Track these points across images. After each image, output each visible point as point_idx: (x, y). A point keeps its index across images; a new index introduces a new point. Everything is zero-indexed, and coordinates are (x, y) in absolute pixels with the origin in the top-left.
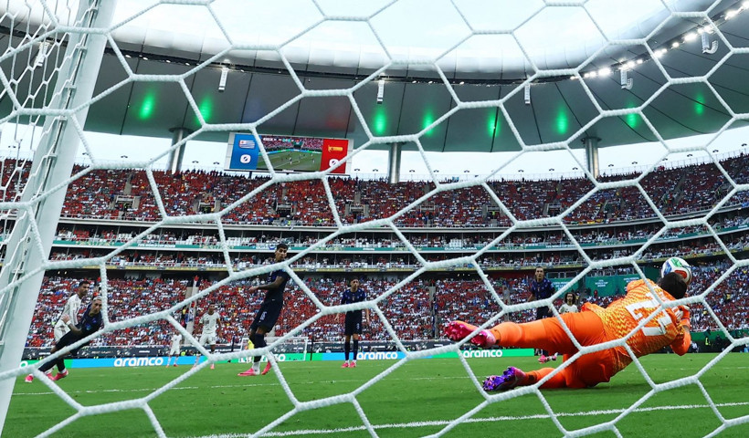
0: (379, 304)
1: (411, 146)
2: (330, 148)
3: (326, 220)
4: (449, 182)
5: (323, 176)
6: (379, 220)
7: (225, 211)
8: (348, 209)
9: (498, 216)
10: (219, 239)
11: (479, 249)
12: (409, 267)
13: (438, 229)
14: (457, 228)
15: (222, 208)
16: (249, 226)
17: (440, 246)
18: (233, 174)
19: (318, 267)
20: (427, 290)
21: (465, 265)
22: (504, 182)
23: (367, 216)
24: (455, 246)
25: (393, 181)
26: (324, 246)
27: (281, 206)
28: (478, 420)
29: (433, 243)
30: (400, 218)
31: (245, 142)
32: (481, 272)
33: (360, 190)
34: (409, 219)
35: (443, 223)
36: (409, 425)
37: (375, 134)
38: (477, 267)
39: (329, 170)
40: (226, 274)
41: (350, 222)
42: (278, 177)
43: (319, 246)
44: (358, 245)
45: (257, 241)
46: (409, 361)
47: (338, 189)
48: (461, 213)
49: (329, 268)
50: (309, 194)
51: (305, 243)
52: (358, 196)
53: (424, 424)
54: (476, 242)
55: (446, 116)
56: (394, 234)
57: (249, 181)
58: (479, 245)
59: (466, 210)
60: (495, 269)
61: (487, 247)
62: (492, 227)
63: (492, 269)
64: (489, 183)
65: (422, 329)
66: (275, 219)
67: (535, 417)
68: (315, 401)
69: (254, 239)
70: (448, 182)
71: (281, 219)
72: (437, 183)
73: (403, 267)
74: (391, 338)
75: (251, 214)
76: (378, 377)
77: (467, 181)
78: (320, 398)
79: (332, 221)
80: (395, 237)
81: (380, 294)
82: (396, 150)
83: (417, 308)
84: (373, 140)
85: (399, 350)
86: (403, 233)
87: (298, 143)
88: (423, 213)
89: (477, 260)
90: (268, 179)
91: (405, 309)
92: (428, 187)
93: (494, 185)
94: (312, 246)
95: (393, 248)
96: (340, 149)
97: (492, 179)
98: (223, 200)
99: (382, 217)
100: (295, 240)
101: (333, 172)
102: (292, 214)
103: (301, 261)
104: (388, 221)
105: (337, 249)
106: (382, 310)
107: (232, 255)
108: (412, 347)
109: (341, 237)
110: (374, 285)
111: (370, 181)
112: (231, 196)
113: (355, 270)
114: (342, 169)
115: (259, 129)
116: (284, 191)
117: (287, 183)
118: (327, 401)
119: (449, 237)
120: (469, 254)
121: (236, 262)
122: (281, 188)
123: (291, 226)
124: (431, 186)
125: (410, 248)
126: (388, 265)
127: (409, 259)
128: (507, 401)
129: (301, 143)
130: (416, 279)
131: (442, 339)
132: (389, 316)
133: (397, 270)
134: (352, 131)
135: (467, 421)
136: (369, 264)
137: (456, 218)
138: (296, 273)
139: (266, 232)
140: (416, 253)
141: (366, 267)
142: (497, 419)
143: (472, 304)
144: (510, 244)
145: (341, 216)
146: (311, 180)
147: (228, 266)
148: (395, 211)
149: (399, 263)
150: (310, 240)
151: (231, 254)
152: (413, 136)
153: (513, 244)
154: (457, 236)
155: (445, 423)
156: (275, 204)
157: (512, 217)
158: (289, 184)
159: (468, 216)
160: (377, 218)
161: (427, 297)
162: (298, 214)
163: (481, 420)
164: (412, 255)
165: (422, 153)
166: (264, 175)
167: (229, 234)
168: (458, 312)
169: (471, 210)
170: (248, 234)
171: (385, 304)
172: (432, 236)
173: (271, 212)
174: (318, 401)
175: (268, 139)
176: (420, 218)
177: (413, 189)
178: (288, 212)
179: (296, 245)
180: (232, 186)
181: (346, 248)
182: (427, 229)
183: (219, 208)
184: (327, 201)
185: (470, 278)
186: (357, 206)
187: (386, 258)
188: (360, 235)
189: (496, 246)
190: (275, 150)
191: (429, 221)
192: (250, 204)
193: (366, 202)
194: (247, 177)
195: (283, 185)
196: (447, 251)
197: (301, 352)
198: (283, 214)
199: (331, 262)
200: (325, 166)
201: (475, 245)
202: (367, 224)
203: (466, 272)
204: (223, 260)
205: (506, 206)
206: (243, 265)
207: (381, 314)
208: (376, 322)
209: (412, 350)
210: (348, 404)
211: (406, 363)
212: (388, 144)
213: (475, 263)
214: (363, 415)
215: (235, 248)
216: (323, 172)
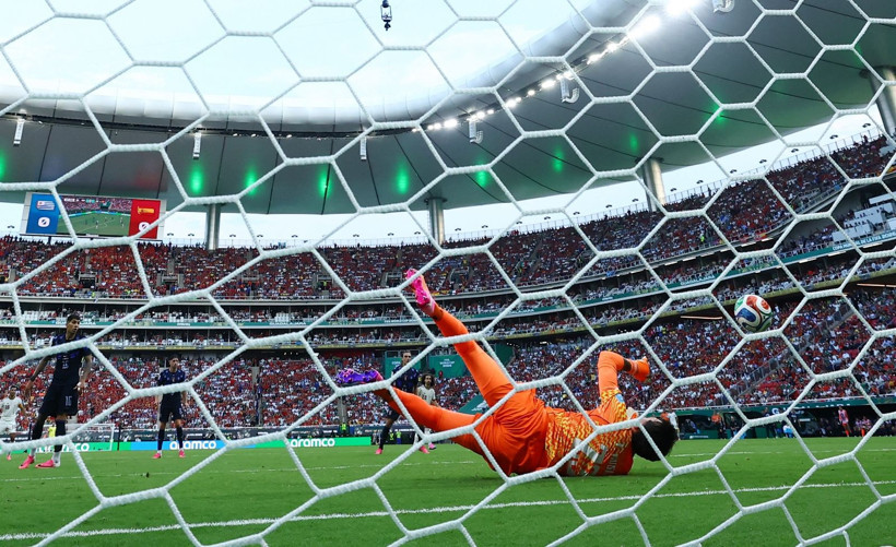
0: (196, 386)
1: (232, 208)
2: (139, 210)
3: (135, 292)
4: (275, 248)
5: (132, 241)
6: (195, 292)
7: (20, 281)
8: (160, 279)
9: (330, 286)
10: (14, 313)
11: (308, 324)
12: (229, 345)
13: (263, 301)
14: (284, 301)
15: (18, 277)
16: (48, 298)
17: (265, 321)
18: (29, 239)
19: (126, 344)
20: (250, 371)
21: (293, 342)
22: (337, 249)
23: (181, 286)
24: (282, 320)
25: (211, 247)
26: (133, 320)
27: (84, 276)
28: (307, 518)
29: (256, 317)
30: (219, 289)
31: (43, 203)
32: (310, 350)
33: (173, 256)
34: (228, 291)
35: (267, 294)
36: (229, 523)
37: (191, 195)
38: (307, 345)
39: (139, 234)
40: (22, 353)
41: (163, 294)
42: (81, 243)
43: (126, 321)
44: (171, 319)
45: (57, 315)
46: (230, 451)
47: (149, 256)
48: (288, 283)
49: (139, 346)
50: (116, 262)
51: (112, 317)
52: (171, 264)
53: (246, 522)
54: (306, 316)
55: (271, 174)
56: (212, 307)
57: (47, 247)
58: (309, 319)
59: (293, 280)
60: (326, 347)
61: (317, 322)
62: (323, 299)
63: (324, 347)
64: (319, 250)
65: (244, 415)
66: (77, 290)
67: (372, 514)
68: (123, 497)
69: (53, 313)
70: (273, 249)
71: (84, 290)
72: (260, 249)
73: (222, 345)
74: (208, 425)
75: (50, 284)
76: (194, 469)
77: (294, 247)
78: (128, 493)
79: (142, 293)
80: (213, 310)
81: (196, 375)
82: (214, 212)
83: (239, 391)
84: (189, 200)
85: (218, 439)
86: (222, 306)
87: (105, 204)
88: (246, 284)
89: (306, 337)
90: (70, 244)
91: (225, 392)
92: (250, 254)
93: (326, 252)
94: (120, 321)
95: (211, 323)
96: (152, 211)
97: (323, 245)
98: (19, 268)
99: (199, 287)
100: (100, 314)
101: (144, 236)
102: (97, 284)
103: (107, 337)
104: (205, 292)
105: (148, 324)
106: (199, 393)
107: (28, 331)
108: (234, 435)
109: (152, 310)
110: (190, 365)
111: (185, 248)
112: (27, 264)
113: (168, 348)
114: (153, 234)
115: (59, 188)
116: (88, 258)
117: (91, 249)
118: (136, 496)
119: (274, 311)
120: (297, 330)
121: (33, 339)
122: (85, 255)
123: (95, 298)
124: (255, 252)
125: (231, 323)
126: (205, 342)
127: (229, 335)
128: (340, 496)
129: (108, 204)
130: (237, 358)
131: (266, 426)
132: (206, 399)
133: (215, 348)
134: (165, 190)
135: (295, 519)
136: (185, 341)
137: (283, 288)
138: (101, 351)
139: (67, 306)
140: (237, 329)
141: (180, 344)
142: (329, 517)
143: (301, 386)
144: (343, 318)
145: (153, 287)
146: (118, 246)
147: (25, 343)
148: (213, 281)
149: (218, 340)
150: (117, 314)
151: (27, 329)
152: (233, 196)
153: (347, 319)
154: (284, 309)
155: (269, 521)
156: (77, 273)
157: (346, 289)
158: (94, 251)
159: (296, 287)
160: (193, 289)
161: (250, 379)
162: (104, 284)
163: (310, 518)
164: (232, 330)
165: (244, 216)
166: (66, 240)
167: (26, 307)
168: (284, 396)
169: (299, 280)
170: (47, 307)
171: (202, 387)
172: (256, 310)
173: (73, 283)
174: (127, 496)
175: (69, 200)
176: (242, 290)
177: (234, 257)
178: (92, 282)
179: (101, 320)
180: (28, 253)
181: (158, 323)
182: (249, 301)
183: (14, 277)
184: (136, 270)
185: (298, 358)
186: (171, 275)
187: (203, 334)
188: (173, 308)
189: (328, 320)
190: (79, 212)
191: (251, 292)
192: (49, 273)
193: (181, 271)
194: (45, 242)
195: (87, 251)
196: (272, 326)
197: (107, 440)
198: (86, 284)
199: (140, 339)
200: (134, 230)
201: (304, 319)
202: (181, 296)
203: (294, 351)
204: (18, 337)
205: (339, 275)
206: (40, 342)
207: (197, 397)
208: (192, 406)
209: (232, 439)
210: (160, 500)
211: (225, 453)
212: (205, 205)
213: (303, 340)
214: (177, 512)
215: (32, 322)
216: (132, 237)
